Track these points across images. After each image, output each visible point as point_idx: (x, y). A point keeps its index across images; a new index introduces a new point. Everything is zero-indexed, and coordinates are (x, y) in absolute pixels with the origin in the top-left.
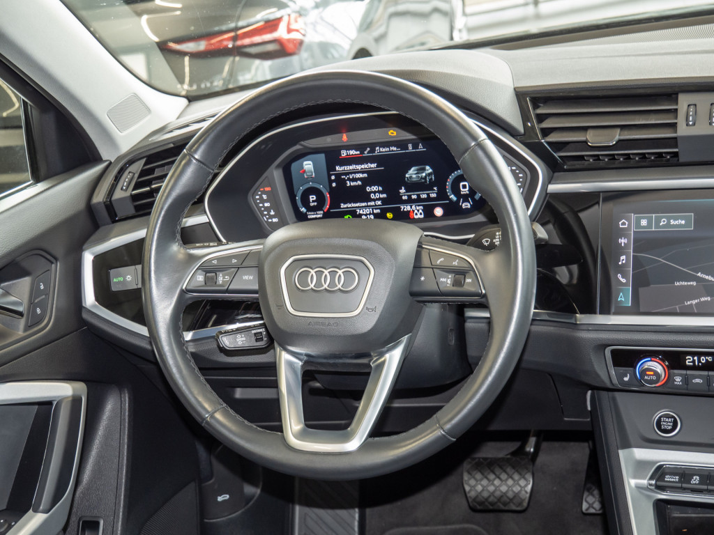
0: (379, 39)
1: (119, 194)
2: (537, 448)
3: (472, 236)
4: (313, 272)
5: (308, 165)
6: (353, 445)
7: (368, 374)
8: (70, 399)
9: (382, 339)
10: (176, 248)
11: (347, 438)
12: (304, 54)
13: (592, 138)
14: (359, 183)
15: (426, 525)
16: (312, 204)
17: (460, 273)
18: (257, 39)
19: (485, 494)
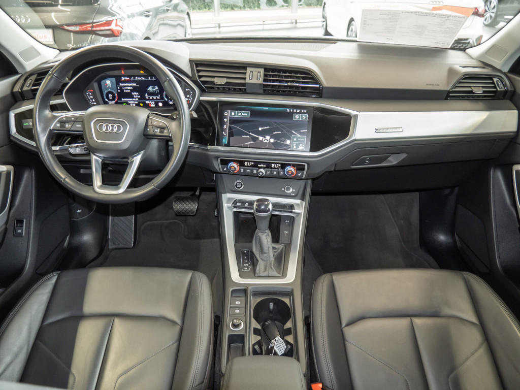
0: (154, 34)
1: (25, 88)
2: (200, 193)
3: (170, 114)
4: (104, 125)
5: (108, 82)
6: (121, 191)
7: (127, 165)
8: (6, 172)
9: (133, 152)
10: (48, 113)
11: (119, 189)
12: (122, 37)
13: (217, 81)
14: (129, 91)
15: (159, 220)
16: (110, 98)
17: (162, 128)
18: (102, 28)
19: (181, 209)
